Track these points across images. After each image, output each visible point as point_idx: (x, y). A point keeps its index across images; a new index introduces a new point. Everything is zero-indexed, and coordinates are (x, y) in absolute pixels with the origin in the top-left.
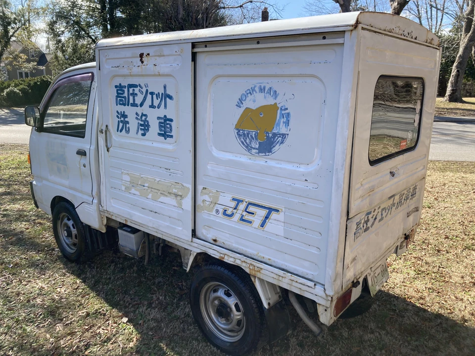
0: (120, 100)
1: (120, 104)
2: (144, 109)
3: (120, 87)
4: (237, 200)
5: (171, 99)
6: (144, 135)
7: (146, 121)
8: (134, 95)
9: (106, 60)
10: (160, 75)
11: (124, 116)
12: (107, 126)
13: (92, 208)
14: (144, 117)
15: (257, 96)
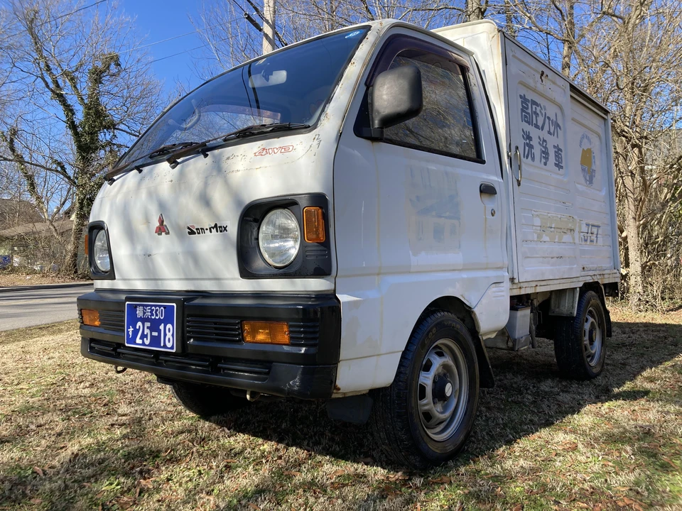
0: (526, 117)
1: (525, 121)
2: (544, 134)
3: (523, 98)
4: (587, 225)
5: (560, 128)
6: (545, 164)
7: (546, 148)
8: (537, 115)
9: (513, 56)
10: (553, 102)
11: (529, 138)
12: (517, 148)
13: (502, 289)
14: (545, 143)
15: (585, 140)
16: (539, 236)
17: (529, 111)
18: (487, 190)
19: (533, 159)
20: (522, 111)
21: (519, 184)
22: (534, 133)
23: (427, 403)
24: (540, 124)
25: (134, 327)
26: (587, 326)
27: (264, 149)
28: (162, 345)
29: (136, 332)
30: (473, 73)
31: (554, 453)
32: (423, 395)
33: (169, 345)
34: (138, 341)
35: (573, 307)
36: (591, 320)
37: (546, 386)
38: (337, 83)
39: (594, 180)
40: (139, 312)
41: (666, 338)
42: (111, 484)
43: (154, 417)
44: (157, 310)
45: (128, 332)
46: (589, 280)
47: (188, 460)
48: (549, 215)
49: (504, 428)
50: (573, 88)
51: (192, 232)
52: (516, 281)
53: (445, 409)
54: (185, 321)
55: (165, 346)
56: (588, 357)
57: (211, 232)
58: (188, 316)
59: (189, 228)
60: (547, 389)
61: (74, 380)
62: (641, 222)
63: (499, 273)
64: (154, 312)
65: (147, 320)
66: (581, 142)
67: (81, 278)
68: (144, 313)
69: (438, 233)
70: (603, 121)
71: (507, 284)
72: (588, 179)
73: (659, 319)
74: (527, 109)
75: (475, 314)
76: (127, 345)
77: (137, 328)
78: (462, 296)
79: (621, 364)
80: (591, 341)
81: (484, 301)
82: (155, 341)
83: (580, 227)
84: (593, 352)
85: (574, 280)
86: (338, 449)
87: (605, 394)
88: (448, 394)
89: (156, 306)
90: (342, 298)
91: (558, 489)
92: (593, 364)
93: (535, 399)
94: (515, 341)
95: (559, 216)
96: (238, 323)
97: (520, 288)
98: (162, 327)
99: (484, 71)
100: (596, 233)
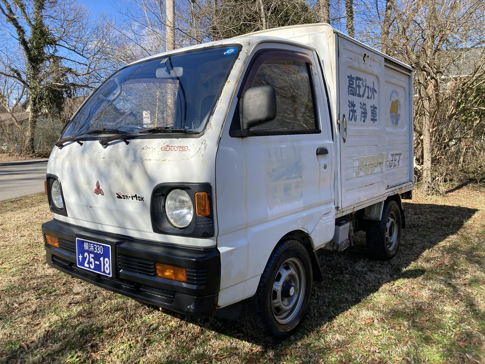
0: (352, 91)
1: (351, 94)
2: (364, 100)
3: (351, 78)
4: (392, 155)
5: (376, 92)
6: (364, 121)
7: (365, 109)
8: (359, 86)
9: (344, 48)
10: (372, 74)
11: (353, 105)
12: (344, 116)
13: (330, 216)
14: (364, 106)
15: (394, 95)
16: (358, 173)
17: (354, 86)
18: (322, 152)
19: (355, 120)
20: (349, 87)
21: (344, 141)
22: (357, 100)
23: (278, 302)
24: (361, 93)
25: (83, 255)
26: (388, 225)
27: (168, 146)
28: (102, 271)
29: (84, 259)
30: (315, 65)
31: (359, 328)
32: (275, 297)
33: (107, 272)
34: (86, 265)
35: (379, 214)
36: (391, 220)
37: (360, 266)
38: (218, 99)
39: (400, 122)
40: (86, 246)
41: (443, 219)
42: (72, 357)
43: (98, 296)
44: (98, 248)
45: (79, 258)
46: (392, 194)
47: (122, 335)
48: (365, 157)
49: (328, 307)
50: (386, 60)
51: (119, 197)
52: (340, 208)
53: (290, 302)
54: (117, 258)
55: (104, 272)
56: (388, 244)
57: (133, 199)
58: (119, 255)
59: (117, 194)
60: (359, 269)
61: (41, 260)
62: (434, 129)
63: (328, 206)
64: (96, 248)
65: (92, 252)
66: (391, 96)
67: (38, 157)
68: (89, 248)
69: (287, 189)
70: (408, 77)
71: (334, 211)
72: (395, 122)
73: (440, 201)
74: (353, 84)
75: (311, 238)
76: (78, 266)
77: (85, 256)
78: (303, 228)
79: (410, 244)
80: (391, 234)
81: (317, 228)
82: (98, 267)
83: (387, 158)
84: (391, 241)
85: (382, 196)
86: (220, 325)
87: (397, 274)
88: (291, 294)
89: (97, 245)
90: (222, 250)
91: (358, 360)
92: (391, 249)
93: (351, 277)
94: (338, 246)
95: (372, 156)
96: (153, 264)
97: (343, 212)
98: (102, 259)
99: (323, 61)
100: (398, 159)
